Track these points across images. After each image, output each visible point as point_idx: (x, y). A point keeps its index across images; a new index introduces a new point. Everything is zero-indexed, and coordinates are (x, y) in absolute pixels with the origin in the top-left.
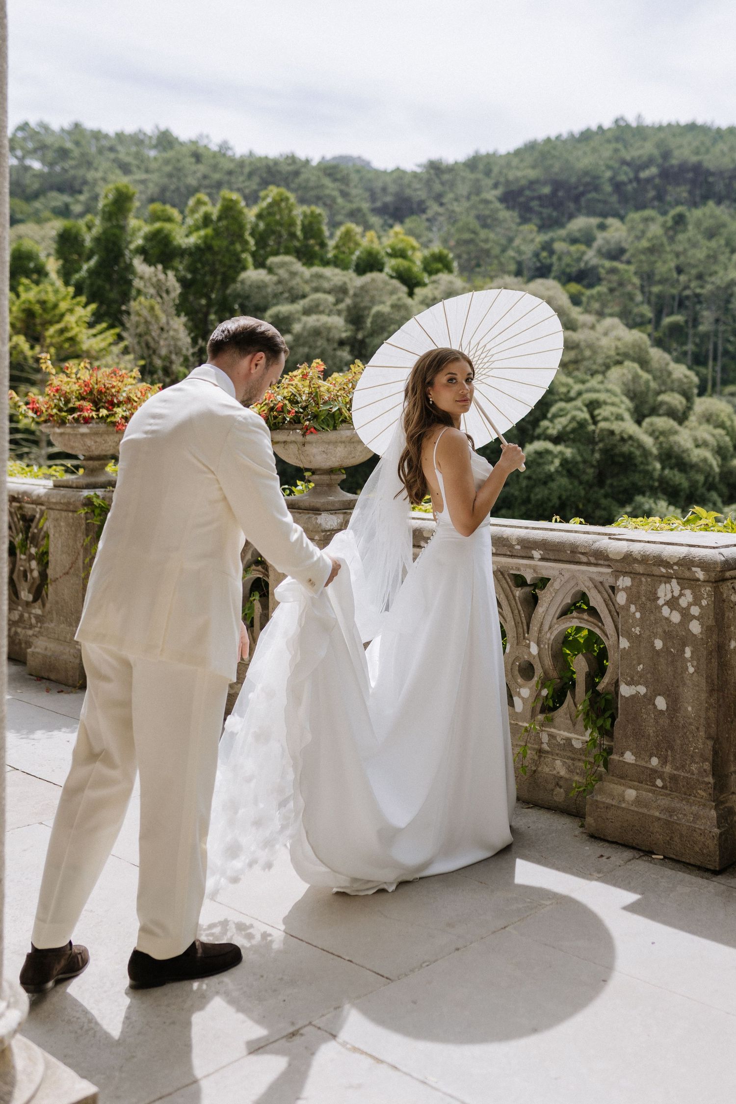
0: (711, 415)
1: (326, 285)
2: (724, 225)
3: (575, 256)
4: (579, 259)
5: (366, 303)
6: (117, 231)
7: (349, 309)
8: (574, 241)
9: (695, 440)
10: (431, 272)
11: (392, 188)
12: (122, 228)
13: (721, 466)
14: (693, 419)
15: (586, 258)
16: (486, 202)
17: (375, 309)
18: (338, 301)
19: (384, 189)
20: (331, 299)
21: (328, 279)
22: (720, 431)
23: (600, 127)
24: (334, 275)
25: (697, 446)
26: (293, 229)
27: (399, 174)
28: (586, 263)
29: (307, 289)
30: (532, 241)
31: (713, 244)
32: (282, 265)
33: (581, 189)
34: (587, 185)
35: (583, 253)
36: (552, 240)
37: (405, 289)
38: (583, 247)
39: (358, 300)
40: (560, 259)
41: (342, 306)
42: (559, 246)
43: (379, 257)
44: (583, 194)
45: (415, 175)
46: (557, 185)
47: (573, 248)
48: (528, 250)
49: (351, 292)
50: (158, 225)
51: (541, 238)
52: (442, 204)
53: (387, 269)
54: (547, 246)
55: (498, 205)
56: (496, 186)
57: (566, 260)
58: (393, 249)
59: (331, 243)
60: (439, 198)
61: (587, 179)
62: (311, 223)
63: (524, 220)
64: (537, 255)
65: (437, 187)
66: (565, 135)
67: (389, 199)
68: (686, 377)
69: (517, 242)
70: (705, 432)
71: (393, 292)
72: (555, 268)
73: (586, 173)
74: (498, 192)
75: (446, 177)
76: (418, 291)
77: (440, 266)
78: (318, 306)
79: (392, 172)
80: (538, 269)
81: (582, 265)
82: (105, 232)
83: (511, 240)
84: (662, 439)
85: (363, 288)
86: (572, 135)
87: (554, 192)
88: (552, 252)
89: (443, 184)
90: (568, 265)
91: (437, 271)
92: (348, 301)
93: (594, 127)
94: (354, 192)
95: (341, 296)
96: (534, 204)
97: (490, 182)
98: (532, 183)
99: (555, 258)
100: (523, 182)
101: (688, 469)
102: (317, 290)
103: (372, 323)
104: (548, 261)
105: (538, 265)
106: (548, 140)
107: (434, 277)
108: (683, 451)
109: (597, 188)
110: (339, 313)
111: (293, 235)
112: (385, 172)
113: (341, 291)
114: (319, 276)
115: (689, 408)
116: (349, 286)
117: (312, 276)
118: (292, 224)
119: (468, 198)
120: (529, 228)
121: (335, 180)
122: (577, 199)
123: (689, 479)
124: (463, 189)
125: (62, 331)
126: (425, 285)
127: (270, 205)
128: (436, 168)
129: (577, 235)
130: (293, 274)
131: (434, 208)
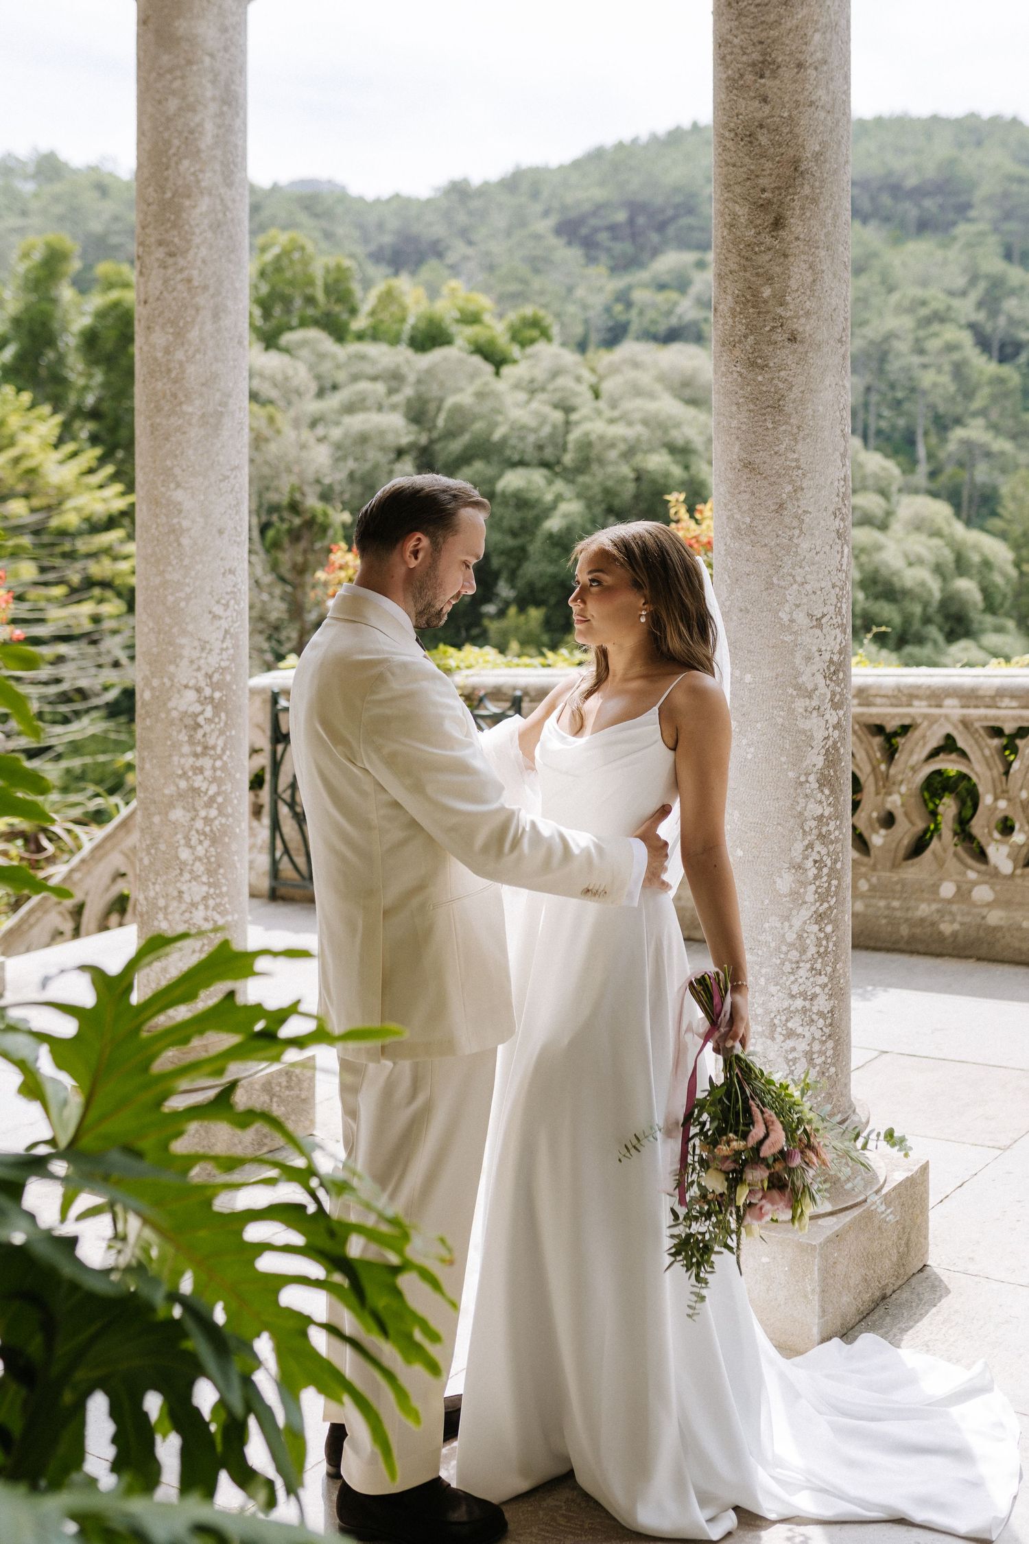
0: (923, 520)
1: (369, 369)
2: (875, 255)
3: (665, 308)
4: (669, 313)
5: (434, 390)
6: (45, 306)
7: (409, 401)
8: (662, 287)
9: (906, 556)
10: (524, 343)
11: (393, 224)
12: (54, 301)
13: (943, 590)
14: (896, 527)
15: (679, 310)
16: (538, 237)
17: (450, 401)
18: (391, 392)
19: (380, 226)
20: (380, 388)
21: (374, 362)
22: (936, 542)
23: (695, 125)
24: (382, 355)
25: (910, 564)
26: (309, 291)
27: (399, 203)
28: (680, 317)
29: (341, 376)
30: (601, 289)
31: (864, 281)
32: (304, 343)
33: (670, 212)
34: (677, 207)
35: (675, 304)
36: (630, 288)
37: (488, 368)
38: (673, 295)
39: (423, 388)
40: (641, 313)
41: (398, 398)
42: (639, 296)
43: (443, 325)
44: (674, 218)
45: (429, 202)
46: (635, 208)
47: (660, 297)
48: (598, 301)
49: (412, 378)
50: (114, 295)
51: (614, 285)
52: (470, 243)
53: (460, 342)
54: (624, 298)
55: (553, 241)
56: (546, 213)
57: (651, 314)
58: (462, 311)
59: (366, 308)
60: (465, 234)
61: (678, 199)
62: (337, 281)
63: (591, 260)
64: (608, 310)
65: (462, 218)
66: (644, 137)
67: (387, 239)
68: (884, 469)
69: (580, 292)
70: (921, 545)
71: (473, 376)
72: (634, 328)
73: (677, 190)
74: (551, 222)
75: (475, 204)
76: (506, 370)
77: (534, 333)
78: (363, 400)
79: (389, 201)
80: (610, 329)
81: (674, 321)
82: (27, 309)
83: (570, 290)
84: (864, 558)
85: (430, 372)
86: (654, 138)
87: (631, 221)
88: (629, 305)
89: (470, 213)
90: (653, 322)
91: (532, 341)
92: (408, 391)
93: (686, 124)
94: (340, 231)
95: (394, 384)
96: (603, 237)
97: (538, 208)
98: (598, 209)
99: (634, 313)
100: (587, 207)
101: (899, 597)
102: (355, 378)
103: (446, 421)
104: (623, 318)
105: (611, 324)
106: (620, 146)
107: (530, 350)
108: (893, 574)
109: (691, 211)
110: (394, 408)
111: (310, 300)
112: (377, 201)
113: (395, 378)
114: (362, 357)
115: (889, 514)
116: (405, 370)
117: (350, 358)
118: (311, 282)
119: (509, 233)
120: (598, 273)
121: (316, 216)
122: (661, 227)
123: (902, 611)
124: (499, 221)
125: (17, 461)
126: (515, 362)
127: (278, 258)
128: (459, 191)
129: (666, 278)
130: (322, 356)
131: (458, 250)
